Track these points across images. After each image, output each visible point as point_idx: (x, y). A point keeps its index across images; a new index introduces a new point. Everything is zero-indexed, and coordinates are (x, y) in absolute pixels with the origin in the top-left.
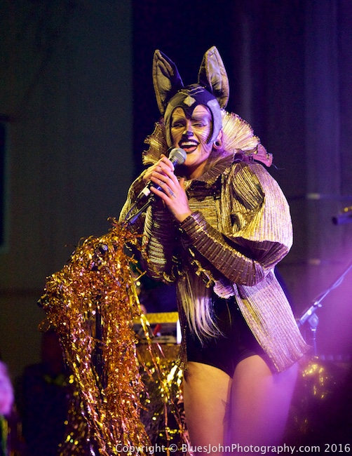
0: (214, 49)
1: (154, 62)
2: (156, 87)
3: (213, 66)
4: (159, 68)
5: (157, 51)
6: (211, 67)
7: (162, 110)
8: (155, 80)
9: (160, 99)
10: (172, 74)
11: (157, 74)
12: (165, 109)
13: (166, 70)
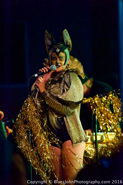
0: (65, 30)
1: (45, 35)
2: (46, 43)
3: (66, 36)
4: (47, 37)
5: (46, 31)
6: (65, 37)
7: (48, 52)
8: (45, 41)
9: (47, 48)
10: (51, 39)
11: (46, 39)
12: (49, 52)
13: (49, 38)
